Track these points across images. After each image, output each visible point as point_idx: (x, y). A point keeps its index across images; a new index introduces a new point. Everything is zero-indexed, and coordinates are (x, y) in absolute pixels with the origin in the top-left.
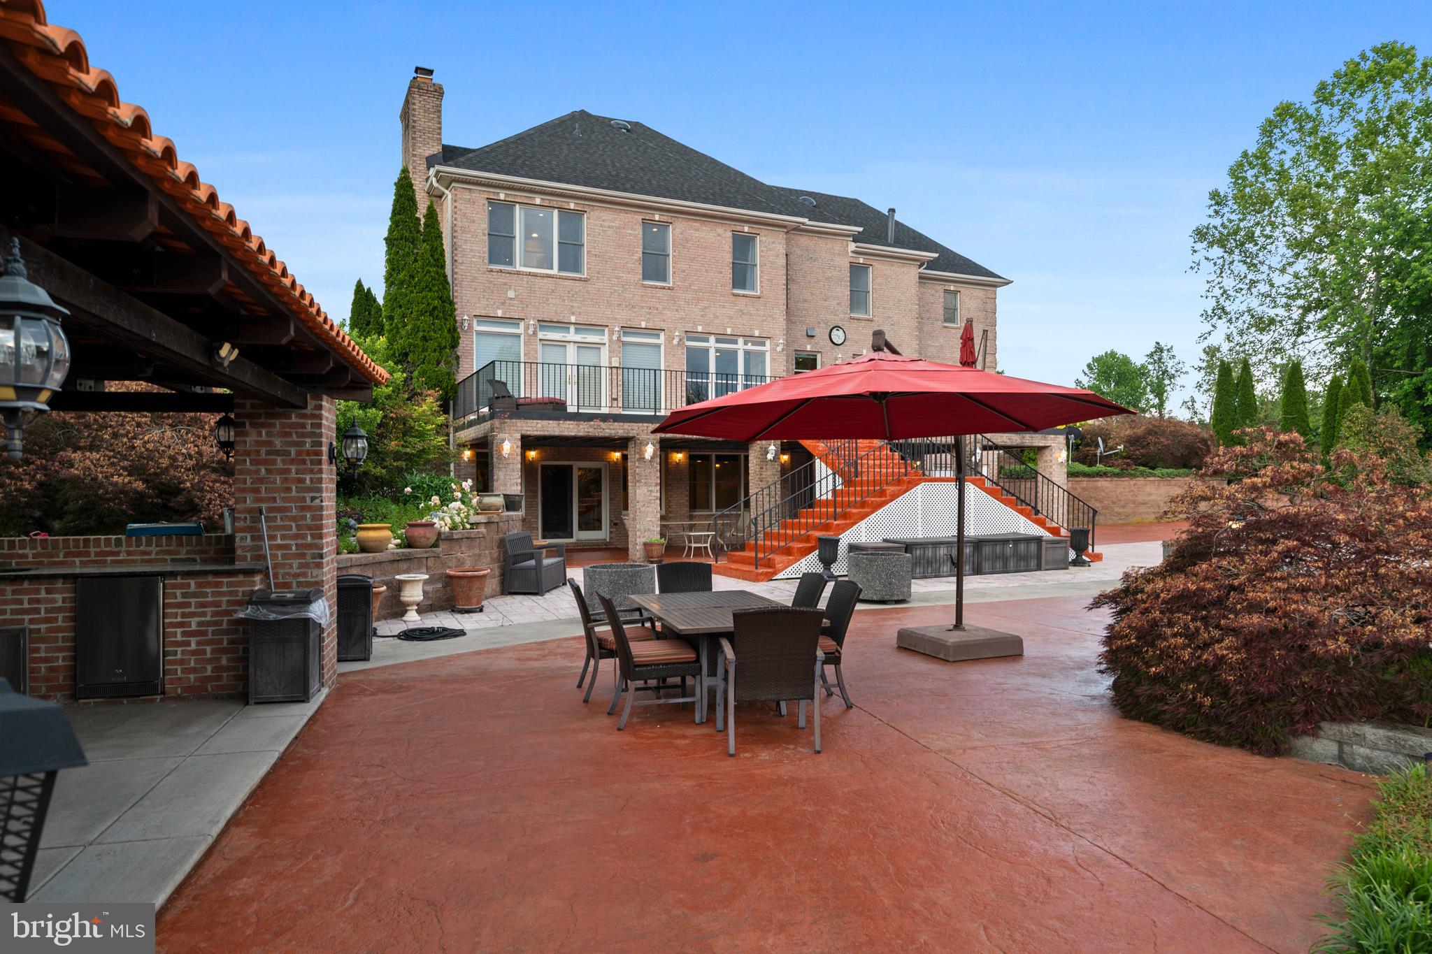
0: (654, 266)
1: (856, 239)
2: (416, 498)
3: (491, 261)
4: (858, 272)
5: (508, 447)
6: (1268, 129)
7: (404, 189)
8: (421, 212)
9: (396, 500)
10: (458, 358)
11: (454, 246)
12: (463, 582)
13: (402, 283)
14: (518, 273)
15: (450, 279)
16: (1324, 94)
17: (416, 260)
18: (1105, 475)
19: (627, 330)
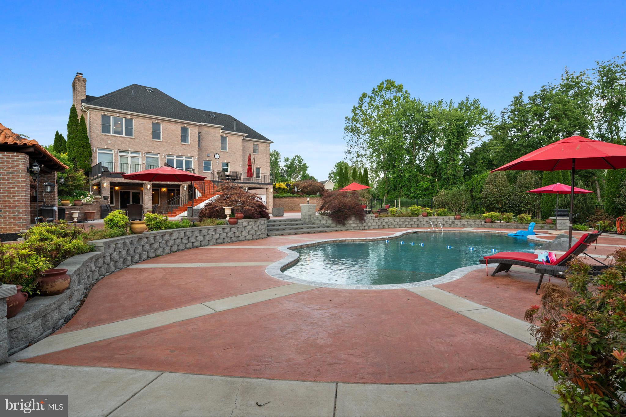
0: (156, 135)
1: (223, 129)
2: (77, 196)
3: (103, 132)
4: (223, 139)
5: (106, 185)
6: (361, 100)
7: (73, 111)
8: (79, 118)
9: (71, 197)
10: (92, 160)
11: (90, 127)
12: (89, 214)
13: (73, 138)
14: (112, 136)
15: (89, 137)
16: (374, 91)
17: (77, 132)
18: (296, 197)
19: (147, 153)
